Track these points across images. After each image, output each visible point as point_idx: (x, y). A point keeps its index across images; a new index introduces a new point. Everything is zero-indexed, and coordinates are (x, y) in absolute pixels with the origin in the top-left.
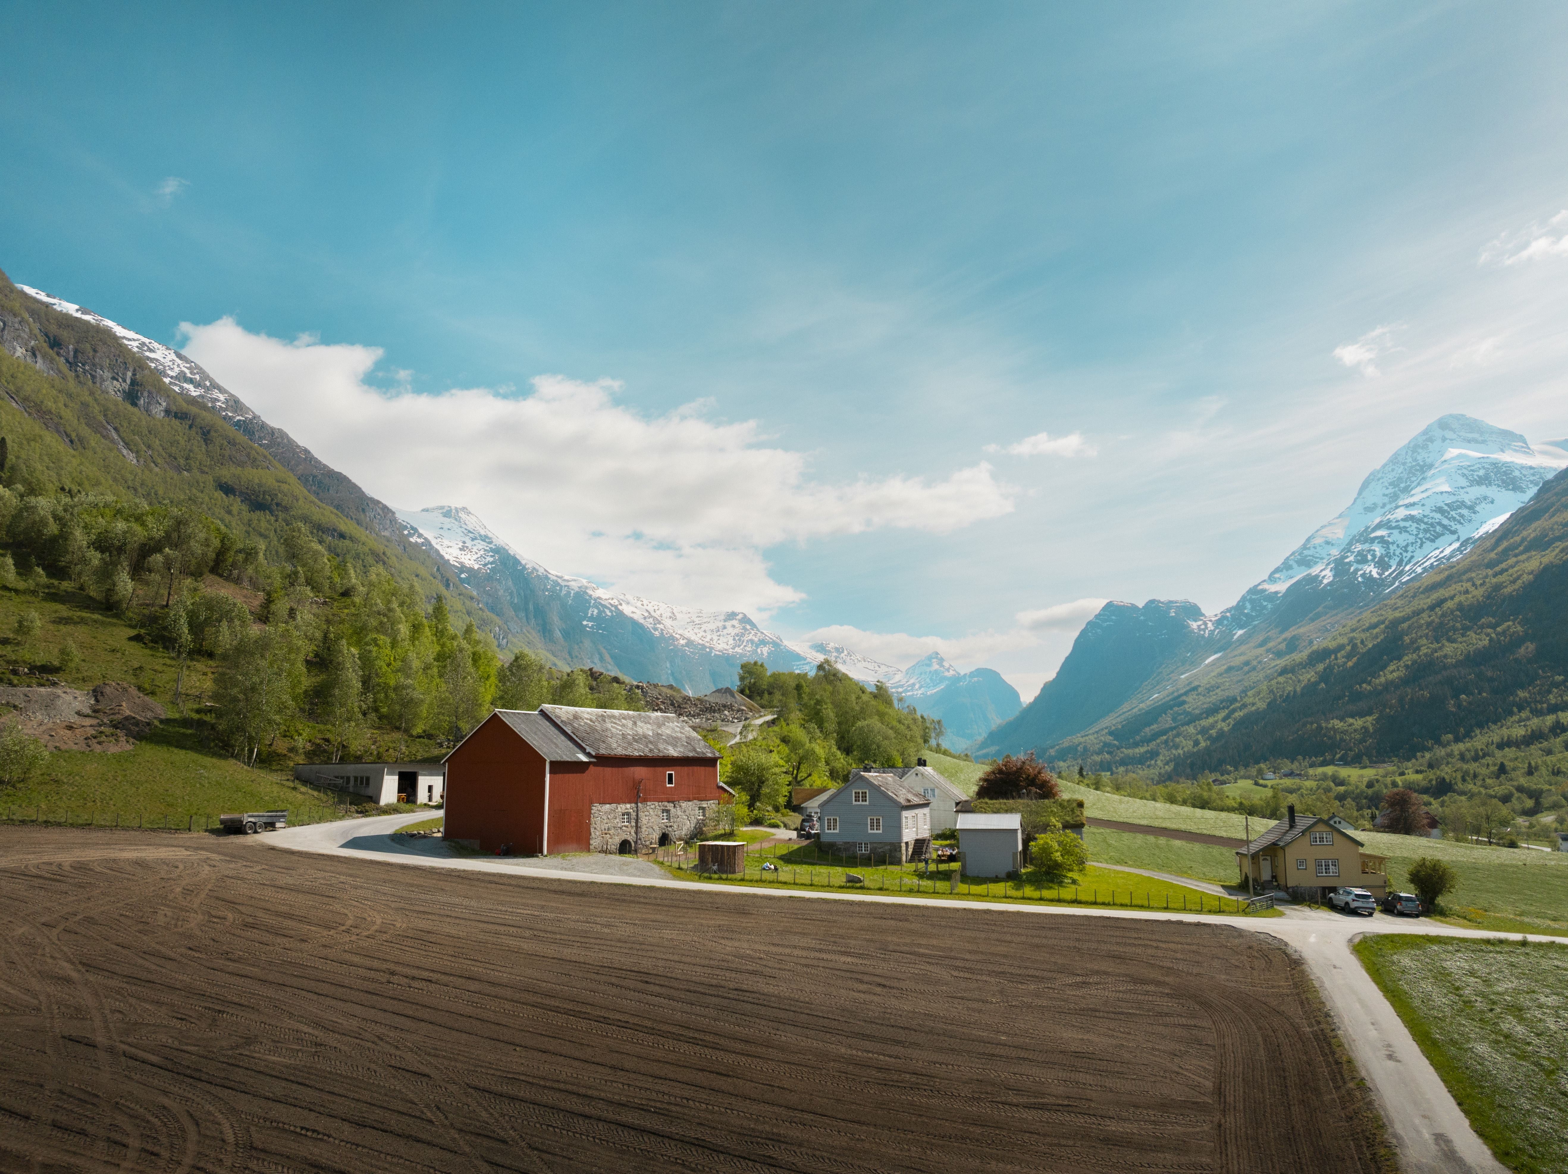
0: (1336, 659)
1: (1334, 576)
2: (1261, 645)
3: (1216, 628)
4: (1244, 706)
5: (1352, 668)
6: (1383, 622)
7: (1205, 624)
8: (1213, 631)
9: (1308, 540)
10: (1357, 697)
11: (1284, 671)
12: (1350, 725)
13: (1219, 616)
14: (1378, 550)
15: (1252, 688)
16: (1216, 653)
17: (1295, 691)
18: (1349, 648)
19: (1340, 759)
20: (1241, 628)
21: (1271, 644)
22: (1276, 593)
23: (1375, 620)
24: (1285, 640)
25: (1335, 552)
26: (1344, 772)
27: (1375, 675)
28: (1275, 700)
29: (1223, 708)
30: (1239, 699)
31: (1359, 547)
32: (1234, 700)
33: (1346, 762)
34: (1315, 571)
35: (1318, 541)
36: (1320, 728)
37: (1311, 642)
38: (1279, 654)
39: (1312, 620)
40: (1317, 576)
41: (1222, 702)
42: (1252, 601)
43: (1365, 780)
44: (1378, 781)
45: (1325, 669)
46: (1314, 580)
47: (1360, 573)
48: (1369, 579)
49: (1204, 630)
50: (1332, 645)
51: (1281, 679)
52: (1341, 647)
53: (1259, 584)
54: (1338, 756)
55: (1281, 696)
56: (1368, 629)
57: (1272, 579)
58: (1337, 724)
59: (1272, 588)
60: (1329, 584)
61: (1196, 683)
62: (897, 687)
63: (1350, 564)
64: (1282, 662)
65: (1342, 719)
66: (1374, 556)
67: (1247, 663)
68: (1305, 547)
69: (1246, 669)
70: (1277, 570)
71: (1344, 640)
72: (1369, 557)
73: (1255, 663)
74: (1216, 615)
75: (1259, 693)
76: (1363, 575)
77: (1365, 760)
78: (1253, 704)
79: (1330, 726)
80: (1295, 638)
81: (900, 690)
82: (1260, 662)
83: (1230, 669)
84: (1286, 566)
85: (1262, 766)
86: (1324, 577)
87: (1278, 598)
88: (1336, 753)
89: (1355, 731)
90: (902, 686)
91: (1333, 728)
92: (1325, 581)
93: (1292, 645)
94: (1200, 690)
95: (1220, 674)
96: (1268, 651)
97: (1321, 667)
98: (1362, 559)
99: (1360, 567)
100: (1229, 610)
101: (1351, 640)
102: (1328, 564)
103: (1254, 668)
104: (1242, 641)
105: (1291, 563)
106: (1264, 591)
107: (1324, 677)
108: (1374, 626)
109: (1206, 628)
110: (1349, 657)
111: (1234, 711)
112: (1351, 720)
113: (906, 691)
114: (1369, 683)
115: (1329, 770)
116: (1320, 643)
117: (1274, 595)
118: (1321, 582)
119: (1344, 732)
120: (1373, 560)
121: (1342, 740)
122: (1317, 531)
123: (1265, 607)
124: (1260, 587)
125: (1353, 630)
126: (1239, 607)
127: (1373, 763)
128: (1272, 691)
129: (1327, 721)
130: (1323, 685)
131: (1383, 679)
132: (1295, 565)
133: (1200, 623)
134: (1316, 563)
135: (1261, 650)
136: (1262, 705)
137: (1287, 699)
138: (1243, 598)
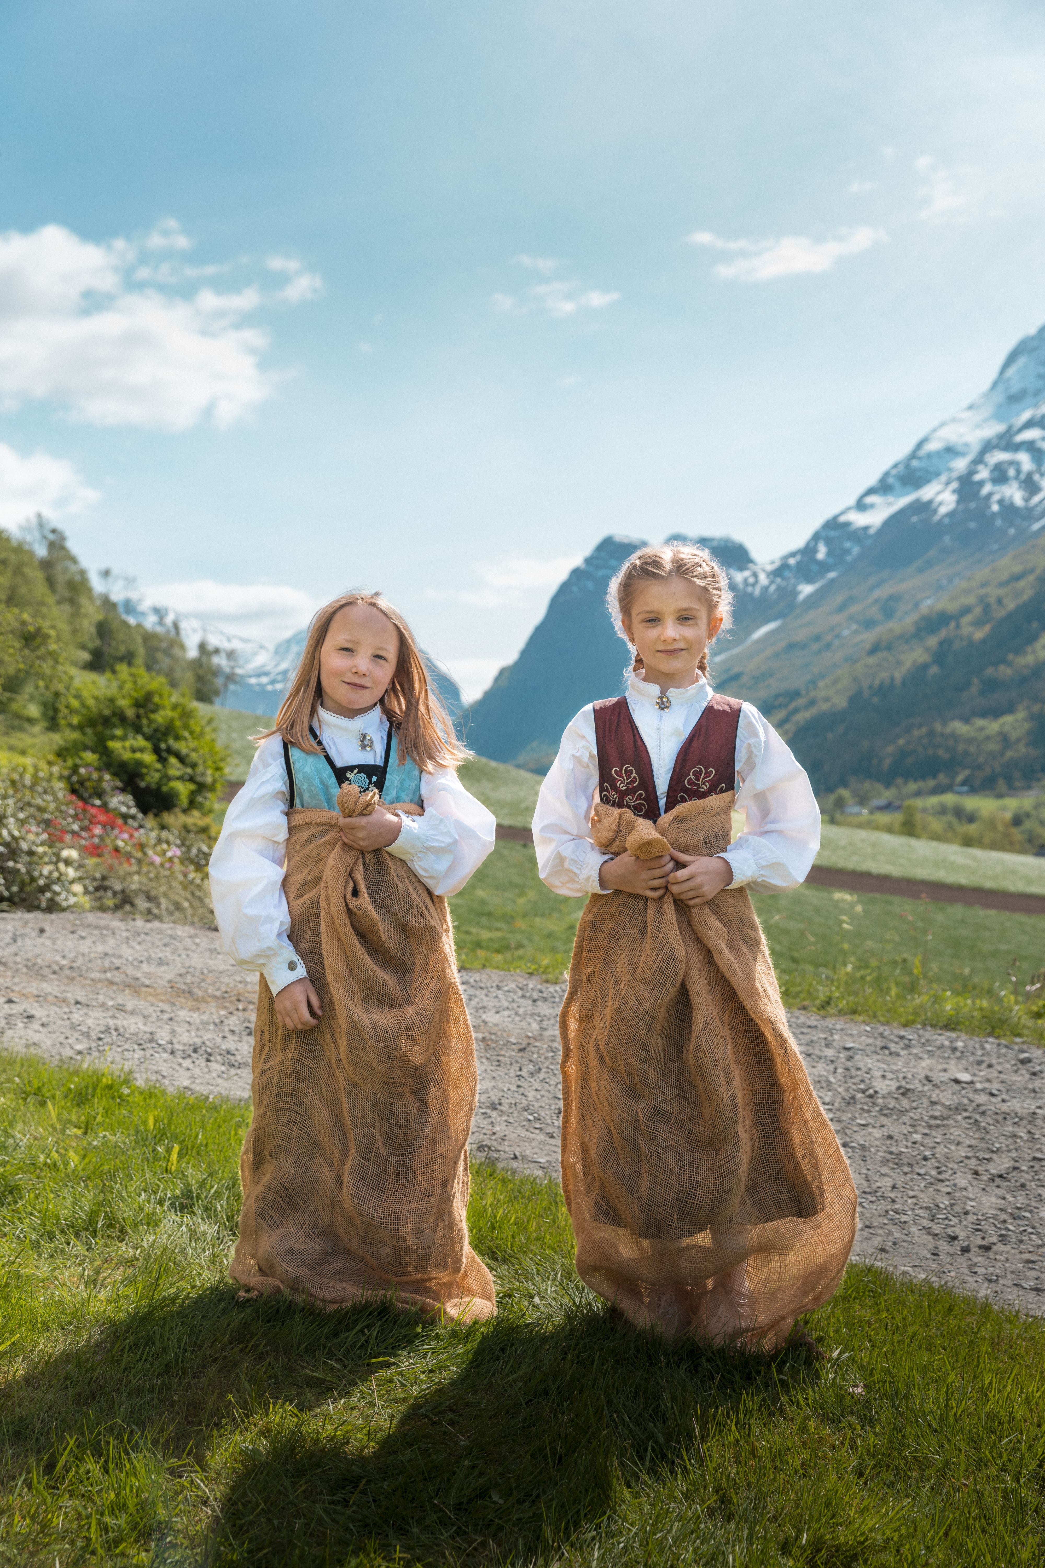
0: (958, 626)
1: (958, 502)
2: (841, 609)
3: (772, 582)
4: (812, 703)
5: (984, 641)
6: (1032, 571)
7: (755, 575)
8: (765, 589)
9: (920, 445)
10: (991, 686)
11: (874, 649)
12: (981, 729)
13: (777, 564)
14: (1025, 460)
15: (823, 676)
16: (768, 621)
17: (892, 679)
18: (978, 610)
19: (963, 784)
20: (809, 580)
21: (854, 609)
22: (866, 528)
23: (1018, 569)
24: (877, 601)
25: (961, 465)
26: (971, 803)
27: (1018, 650)
28: (859, 693)
29: (780, 706)
30: (803, 691)
31: (999, 456)
32: (795, 694)
33: (974, 788)
34: (927, 493)
35: (933, 446)
36: (932, 734)
37: (917, 605)
38: (868, 624)
39: (921, 570)
40: (930, 502)
41: (777, 697)
42: (828, 542)
43: (1008, 815)
44: (1028, 815)
45: (941, 644)
46: (923, 508)
47: (996, 497)
48: (1008, 508)
49: (753, 585)
50: (952, 607)
51: (871, 660)
52: (966, 610)
53: (842, 513)
54: (960, 778)
55: (870, 687)
56: (1007, 582)
57: (861, 506)
58: (959, 727)
59: (859, 520)
60: (950, 514)
61: (736, 670)
62: (259, 675)
63: (981, 484)
64: (869, 637)
65: (966, 720)
66: (1018, 472)
67: (817, 638)
68: (913, 455)
69: (815, 646)
70: (870, 491)
71: (971, 600)
72: (1012, 472)
73: (829, 638)
74: (772, 563)
75: (836, 682)
76: (1001, 502)
77: (1001, 784)
78: (827, 699)
79: (948, 730)
80: (895, 598)
81: (264, 680)
82: (838, 636)
83: (791, 647)
84: (883, 487)
85: (844, 792)
86: (940, 504)
87: (869, 537)
88: (957, 774)
89: (988, 738)
90: (266, 674)
91: (954, 736)
92: (943, 510)
93: (888, 609)
94: (744, 679)
95: (776, 656)
96: (851, 618)
97: (933, 641)
98: (1000, 475)
99: (997, 488)
100: (793, 555)
101: (983, 600)
102: (948, 483)
103: (828, 646)
104: (813, 601)
105: (891, 480)
106: (847, 524)
107: (940, 656)
108: (1018, 577)
109: (756, 582)
110: (978, 623)
111: (796, 711)
112: (980, 722)
113: (273, 682)
114: (1010, 664)
115: (949, 799)
116: (929, 604)
117: (860, 535)
118: (935, 511)
119: (970, 741)
120: (1016, 478)
121: (966, 753)
122: (934, 430)
123: (848, 552)
124: (843, 519)
125: (984, 585)
126: (808, 551)
127: (1012, 790)
128: (856, 680)
129: (944, 724)
130: (934, 670)
131: (1030, 659)
132: (898, 485)
133: (747, 573)
134: (928, 481)
135: (838, 618)
136: (840, 702)
137: (883, 690)
138: (816, 537)
